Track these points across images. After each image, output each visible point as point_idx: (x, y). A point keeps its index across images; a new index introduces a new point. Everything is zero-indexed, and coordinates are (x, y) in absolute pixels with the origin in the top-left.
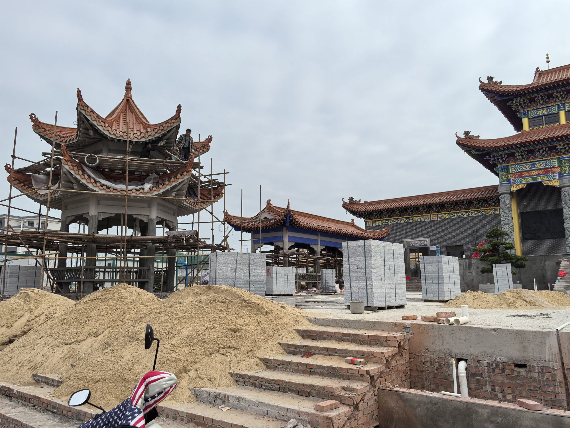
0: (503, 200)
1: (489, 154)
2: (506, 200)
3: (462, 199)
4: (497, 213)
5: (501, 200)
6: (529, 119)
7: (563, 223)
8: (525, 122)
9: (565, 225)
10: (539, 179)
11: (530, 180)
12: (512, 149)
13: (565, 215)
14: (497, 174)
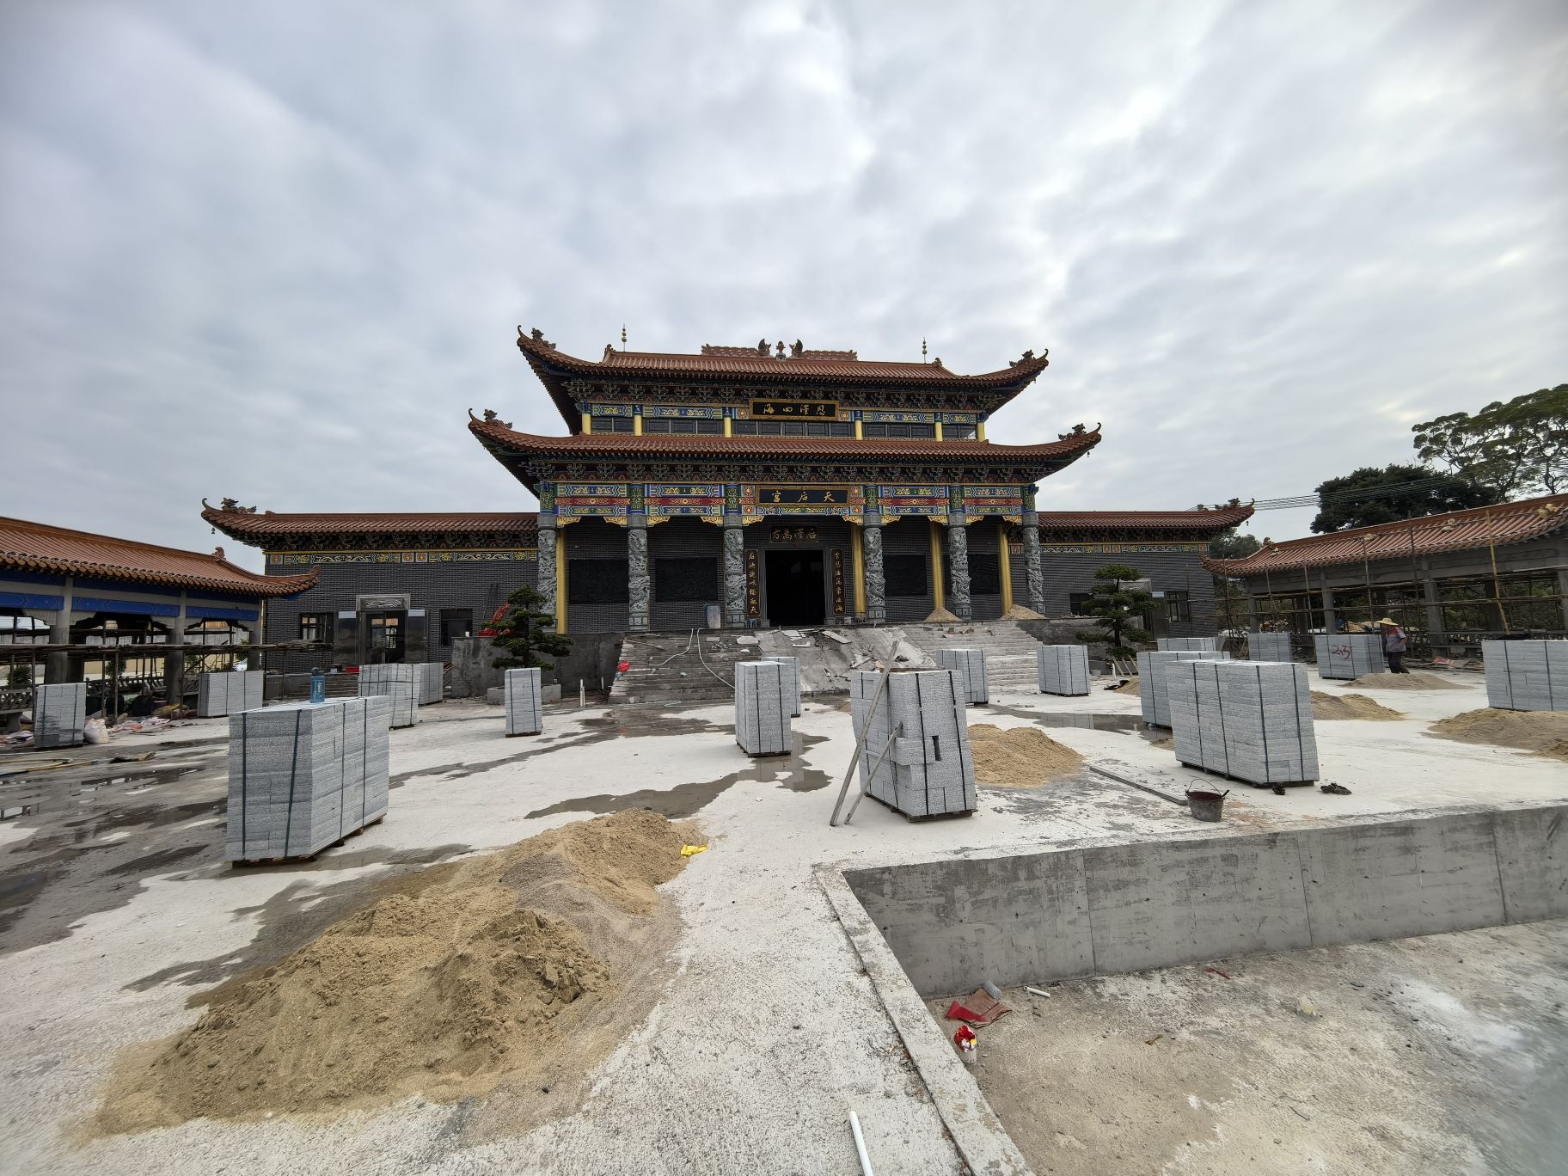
0: (543, 539)
1: (526, 459)
2: (547, 539)
3: (475, 529)
4: (533, 558)
5: (541, 537)
6: (592, 417)
7: (628, 581)
8: (586, 420)
9: (631, 586)
10: (600, 512)
11: (585, 512)
12: (563, 458)
13: (631, 570)
14: (537, 495)
